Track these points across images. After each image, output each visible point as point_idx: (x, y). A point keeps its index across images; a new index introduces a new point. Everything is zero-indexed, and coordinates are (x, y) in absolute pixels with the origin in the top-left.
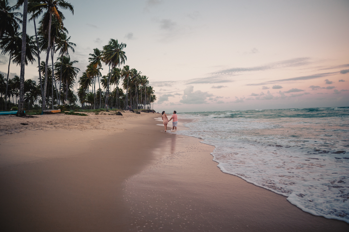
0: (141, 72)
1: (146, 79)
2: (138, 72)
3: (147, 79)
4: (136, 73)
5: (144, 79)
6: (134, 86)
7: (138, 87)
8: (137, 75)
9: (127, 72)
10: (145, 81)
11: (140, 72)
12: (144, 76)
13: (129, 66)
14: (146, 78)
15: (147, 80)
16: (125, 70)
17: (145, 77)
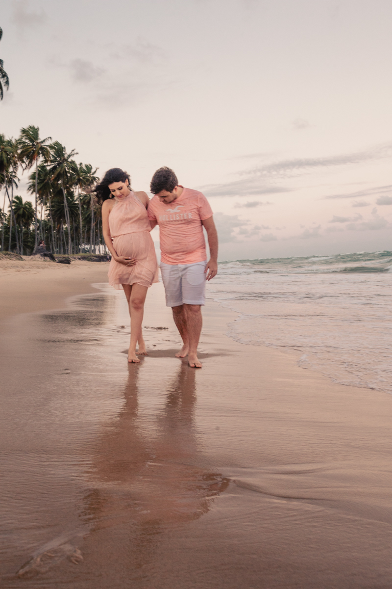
0: (75, 152)
1: (93, 174)
2: (68, 152)
3: (95, 172)
4: (63, 155)
5: (85, 172)
6: (60, 193)
7: (71, 194)
8: (66, 160)
9: (33, 145)
10: (90, 179)
11: (73, 151)
12: (86, 166)
13: (38, 129)
14: (93, 171)
15: (95, 175)
16: (27, 141)
17: (89, 168)
